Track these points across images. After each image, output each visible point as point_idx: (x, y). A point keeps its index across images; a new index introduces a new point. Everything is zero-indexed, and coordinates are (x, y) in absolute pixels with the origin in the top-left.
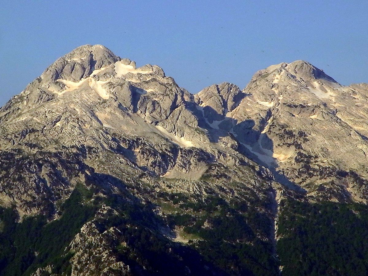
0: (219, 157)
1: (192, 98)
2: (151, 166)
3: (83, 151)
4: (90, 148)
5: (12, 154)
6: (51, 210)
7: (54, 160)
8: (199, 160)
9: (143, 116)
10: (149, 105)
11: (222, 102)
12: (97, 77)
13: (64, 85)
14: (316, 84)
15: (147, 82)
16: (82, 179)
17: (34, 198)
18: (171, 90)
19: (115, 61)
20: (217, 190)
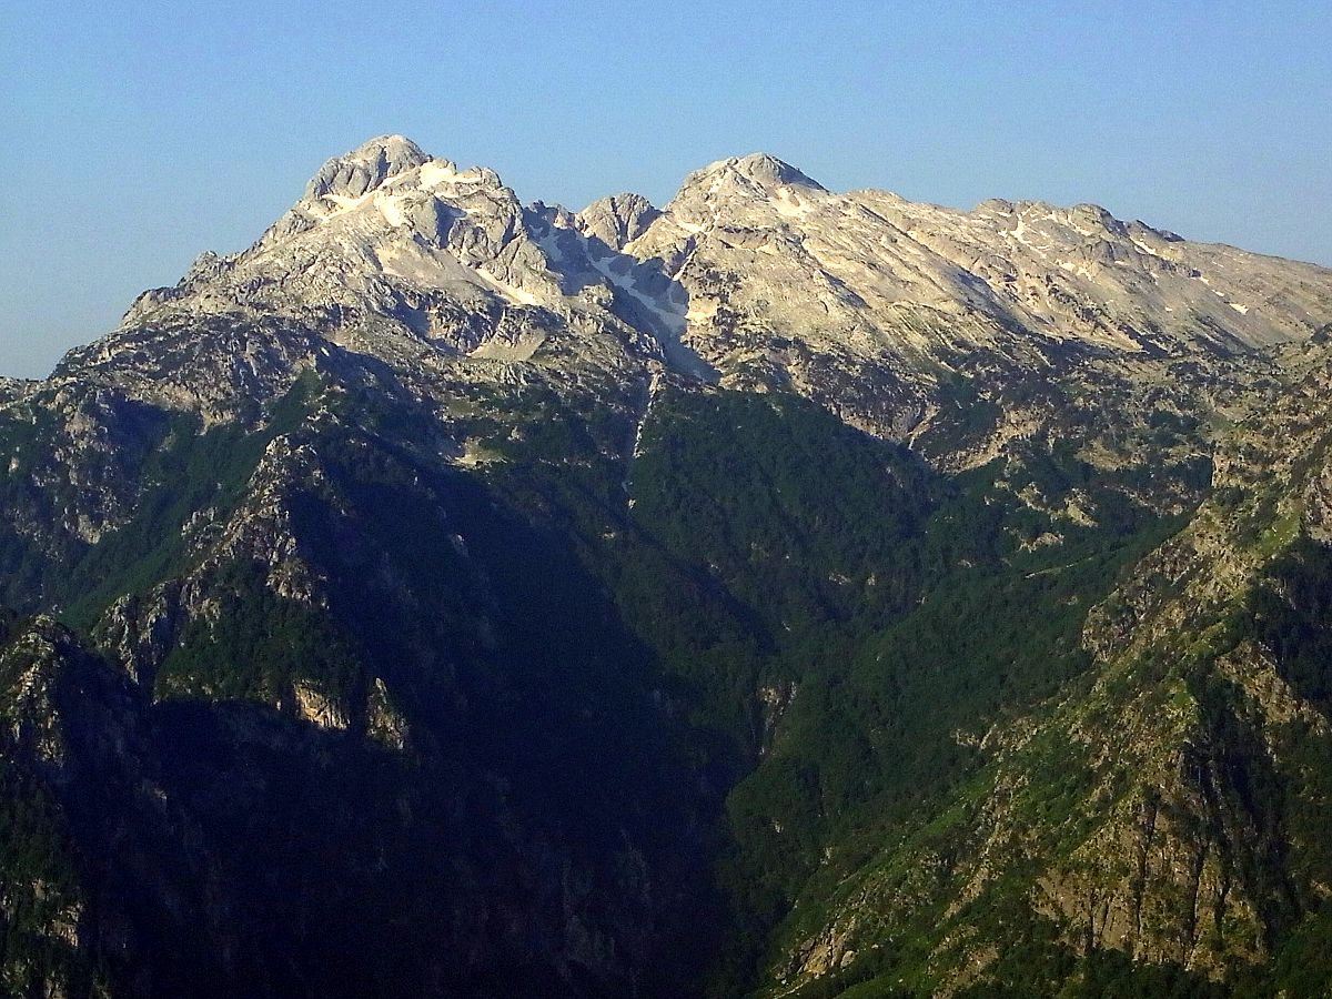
0: (572, 320)
1: (570, 219)
2: (452, 337)
3: (336, 314)
4: (347, 309)
5: (227, 321)
6: (253, 413)
7: (269, 331)
8: (534, 327)
9: (456, 253)
10: (468, 235)
11: (617, 225)
12: (390, 191)
13: (334, 204)
14: (783, 192)
15: (469, 197)
16: (313, 362)
17: (228, 394)
18: (506, 209)
19: (423, 162)
20: (547, 377)
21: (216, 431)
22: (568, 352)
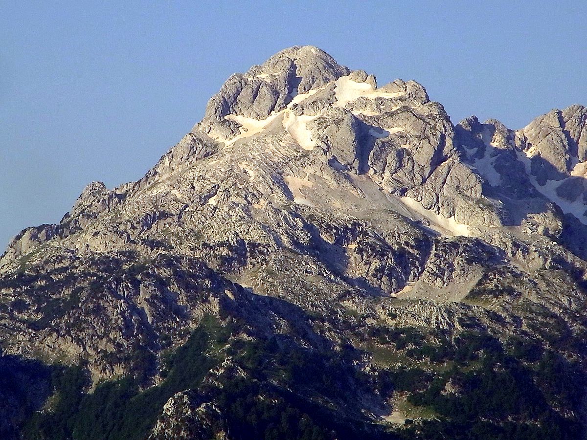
0: (514, 255)
1: (509, 137)
2: (374, 275)
3: (241, 251)
4: (254, 246)
5: (117, 262)
6: (148, 367)
7: (165, 273)
8: (469, 262)
9: (377, 179)
10: (391, 158)
11: (566, 143)
12: (300, 109)
13: (238, 126)
15: (391, 115)
16: (215, 306)
17: (119, 346)
18: (434, 128)
19: (338, 75)
20: (486, 321)
21: (106, 388)
22: (510, 291)
